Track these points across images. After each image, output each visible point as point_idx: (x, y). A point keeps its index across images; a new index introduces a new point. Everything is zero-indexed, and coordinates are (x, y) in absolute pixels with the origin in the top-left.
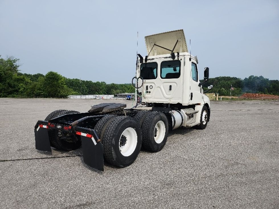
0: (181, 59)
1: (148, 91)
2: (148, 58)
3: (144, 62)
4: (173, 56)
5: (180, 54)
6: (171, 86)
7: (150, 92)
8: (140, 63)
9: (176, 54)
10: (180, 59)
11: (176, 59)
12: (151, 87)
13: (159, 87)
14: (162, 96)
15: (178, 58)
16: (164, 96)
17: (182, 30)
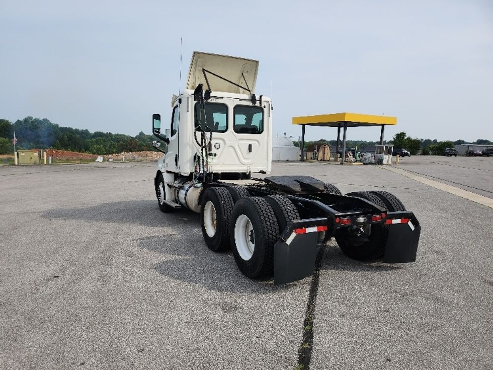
0: (265, 107)
1: (211, 152)
2: (212, 95)
4: (253, 99)
5: (263, 98)
6: (250, 146)
7: (215, 155)
8: (195, 100)
9: (257, 97)
10: (262, 106)
11: (258, 104)
12: (217, 146)
13: (231, 146)
14: (237, 162)
15: (260, 103)
16: (240, 161)
17: (257, 62)
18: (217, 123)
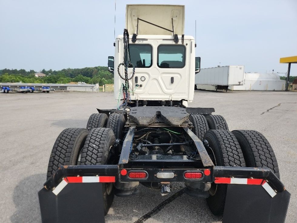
0: (187, 44)
1: (137, 84)
2: (137, 37)
3: (131, 42)
4: (176, 39)
5: (185, 37)
6: (172, 79)
7: (141, 86)
9: (180, 37)
10: (185, 44)
11: (180, 42)
12: (143, 79)
13: (155, 79)
14: (161, 92)
15: (183, 42)
16: (163, 91)
17: (183, 6)
18: (144, 60)
